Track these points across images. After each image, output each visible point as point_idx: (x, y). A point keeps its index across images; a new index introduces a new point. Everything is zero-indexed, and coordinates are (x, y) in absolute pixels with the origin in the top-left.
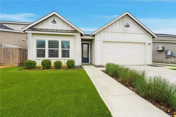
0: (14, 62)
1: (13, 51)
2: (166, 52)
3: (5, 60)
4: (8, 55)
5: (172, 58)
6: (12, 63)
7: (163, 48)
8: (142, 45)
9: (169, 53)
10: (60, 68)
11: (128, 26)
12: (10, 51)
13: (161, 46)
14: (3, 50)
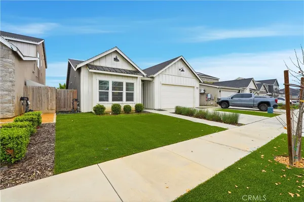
0: (50, 108)
1: (47, 92)
2: (207, 95)
3: (35, 105)
4: (40, 98)
5: (211, 101)
6: (46, 109)
7: (204, 90)
8: (191, 89)
9: (209, 97)
10: (128, 113)
11: (183, 71)
12: (43, 92)
13: (203, 89)
14: (31, 90)
